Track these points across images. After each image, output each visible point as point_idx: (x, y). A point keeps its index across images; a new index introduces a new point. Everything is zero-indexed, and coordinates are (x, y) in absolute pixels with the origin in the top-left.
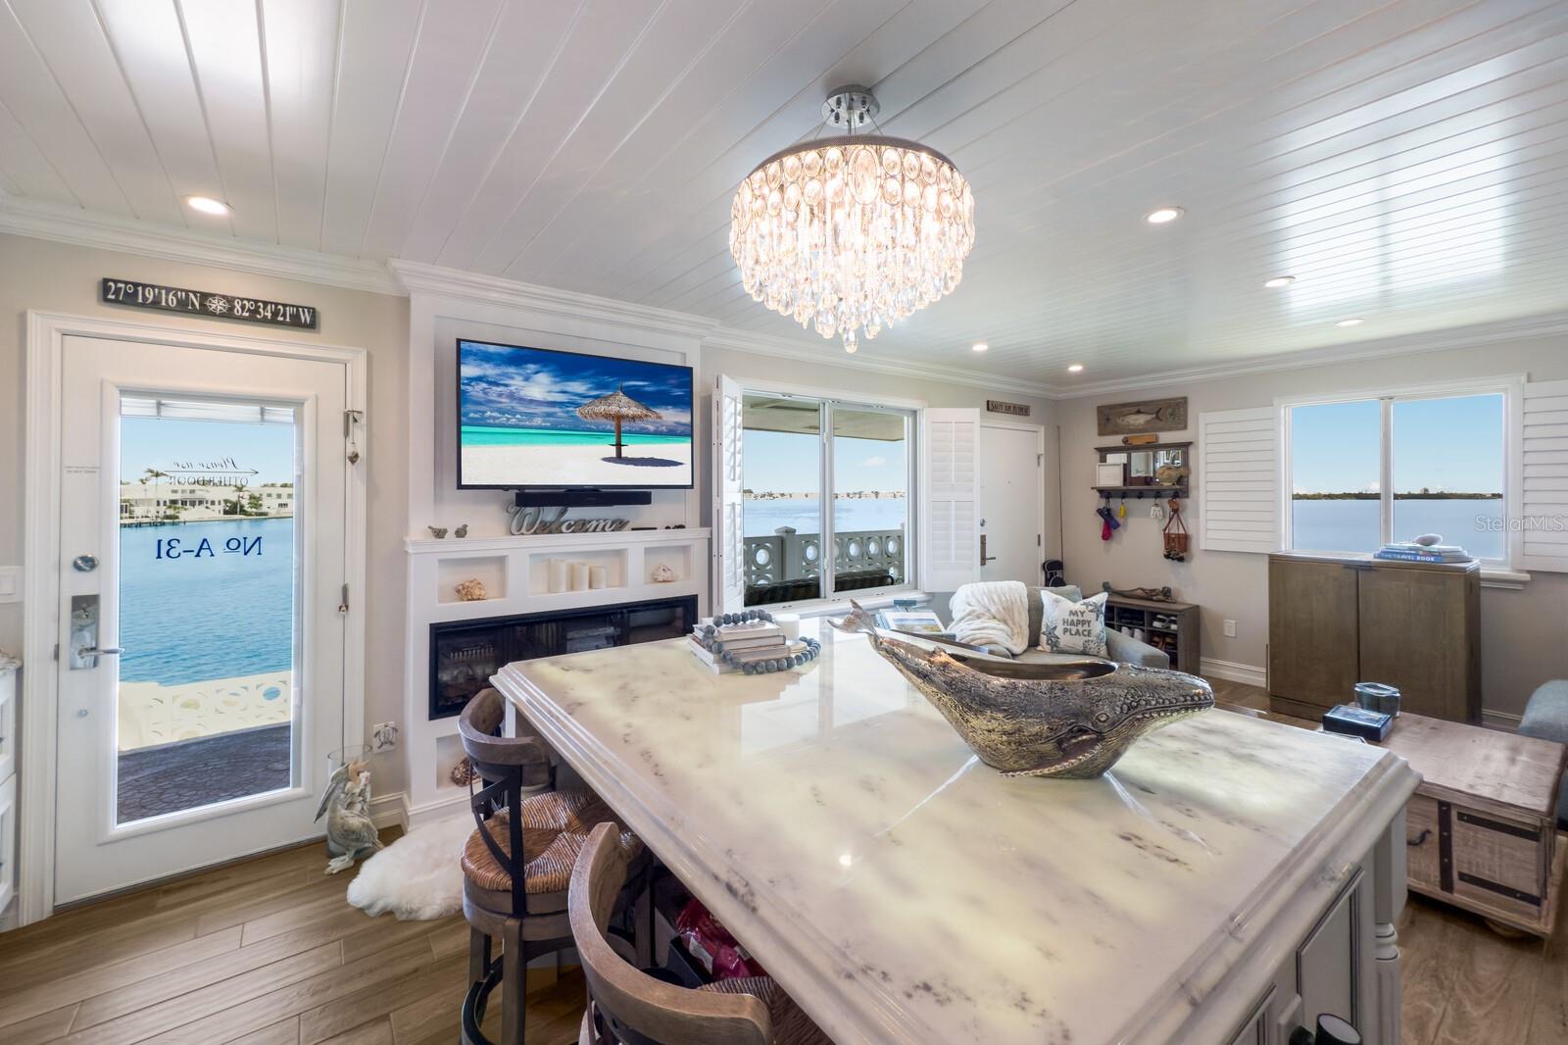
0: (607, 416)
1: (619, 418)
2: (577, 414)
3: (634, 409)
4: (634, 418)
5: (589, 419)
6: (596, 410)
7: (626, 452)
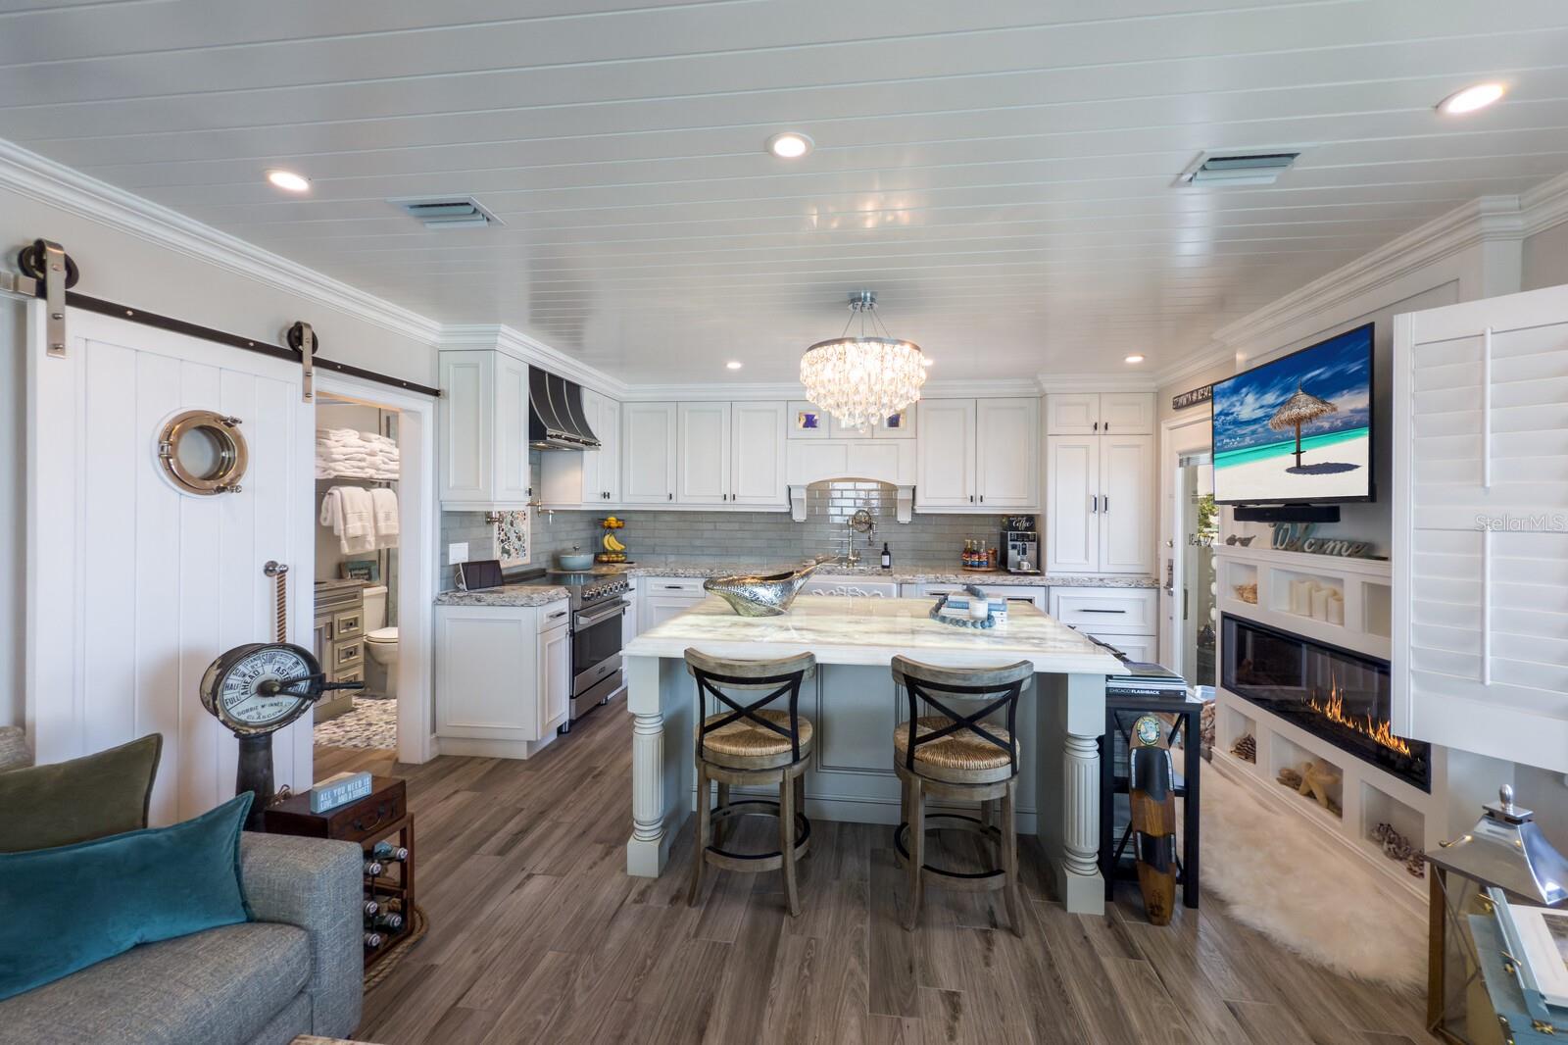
0: (1291, 421)
1: (1298, 421)
2: (1270, 426)
3: (1311, 406)
4: (1310, 418)
5: (1278, 430)
6: (1283, 418)
7: (1306, 460)
